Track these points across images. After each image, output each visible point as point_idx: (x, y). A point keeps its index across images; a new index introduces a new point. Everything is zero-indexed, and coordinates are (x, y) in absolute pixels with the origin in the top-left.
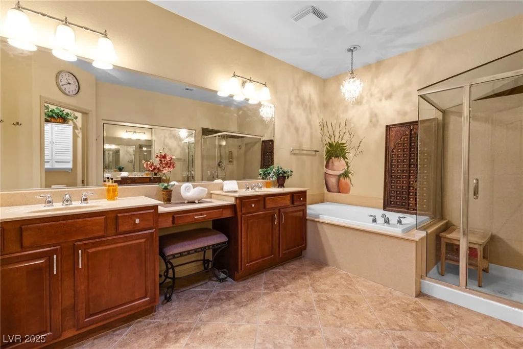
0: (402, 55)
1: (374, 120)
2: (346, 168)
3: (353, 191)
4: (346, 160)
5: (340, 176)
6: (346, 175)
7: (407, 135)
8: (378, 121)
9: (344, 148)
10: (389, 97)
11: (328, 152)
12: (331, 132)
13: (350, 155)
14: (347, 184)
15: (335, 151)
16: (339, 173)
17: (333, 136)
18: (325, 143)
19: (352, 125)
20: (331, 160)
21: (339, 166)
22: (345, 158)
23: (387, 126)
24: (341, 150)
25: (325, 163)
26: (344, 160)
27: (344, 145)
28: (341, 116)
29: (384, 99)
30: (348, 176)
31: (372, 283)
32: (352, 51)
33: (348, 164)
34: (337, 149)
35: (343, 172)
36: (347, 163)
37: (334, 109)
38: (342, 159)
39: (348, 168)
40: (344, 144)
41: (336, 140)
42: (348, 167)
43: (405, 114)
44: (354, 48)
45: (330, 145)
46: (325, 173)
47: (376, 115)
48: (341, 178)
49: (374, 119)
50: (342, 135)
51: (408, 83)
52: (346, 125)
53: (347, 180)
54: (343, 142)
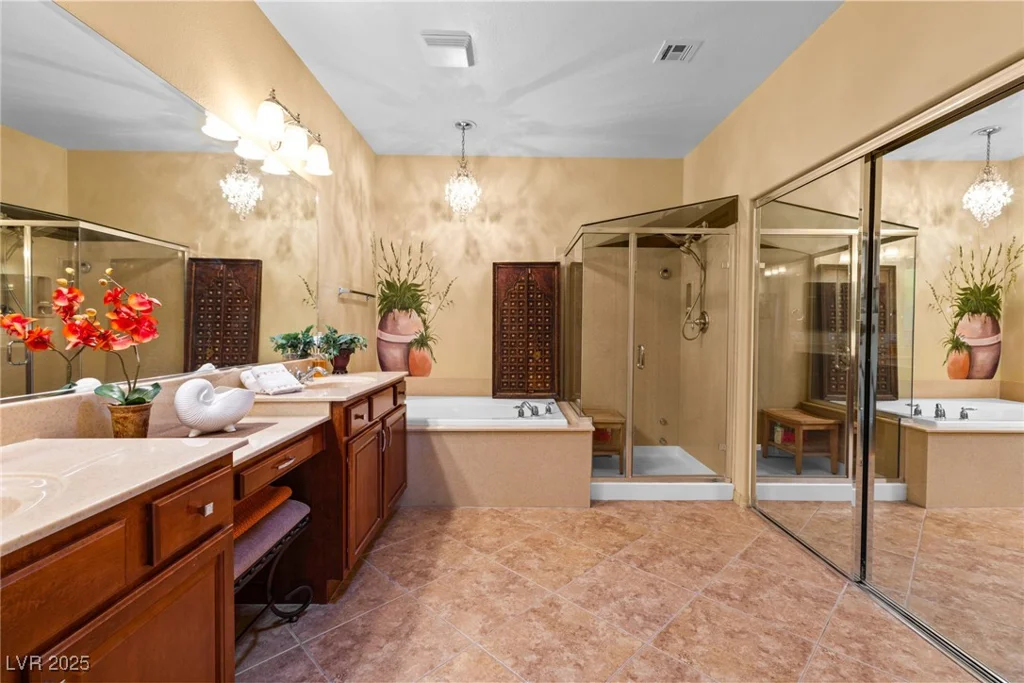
0: (516, 159)
1: (472, 251)
2: (422, 330)
3: (437, 371)
4: (422, 315)
5: (410, 345)
6: (422, 342)
7: (523, 281)
8: (479, 254)
9: (420, 293)
10: (496, 218)
11: (384, 298)
12: (391, 260)
13: (430, 307)
14: (425, 360)
15: (399, 298)
16: (408, 339)
17: (395, 269)
18: (378, 280)
19: (434, 254)
20: (391, 315)
21: (408, 326)
22: (420, 311)
23: (494, 264)
24: (412, 296)
25: (378, 320)
26: (419, 315)
27: (420, 288)
28: (413, 233)
29: (487, 220)
30: (427, 345)
31: (535, 509)
32: (464, 129)
33: (427, 322)
34: (405, 294)
35: (417, 336)
36: (424, 322)
37: (397, 218)
38: (414, 312)
39: (426, 330)
40: (419, 286)
41: (402, 276)
42: (426, 328)
43: (518, 249)
44: (467, 125)
45: (390, 285)
46: (379, 339)
47: (475, 243)
48: (414, 349)
49: (472, 249)
50: (414, 269)
51: (523, 203)
52: (422, 251)
53: (425, 352)
54: (415, 282)
